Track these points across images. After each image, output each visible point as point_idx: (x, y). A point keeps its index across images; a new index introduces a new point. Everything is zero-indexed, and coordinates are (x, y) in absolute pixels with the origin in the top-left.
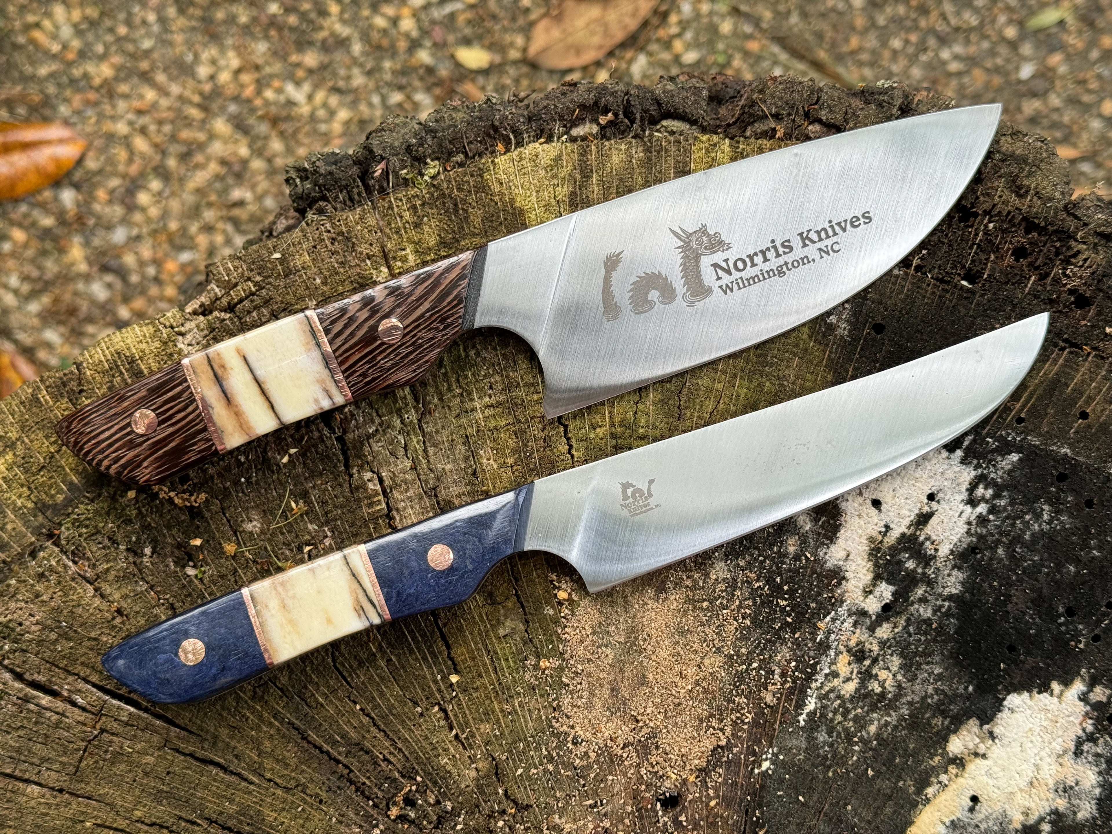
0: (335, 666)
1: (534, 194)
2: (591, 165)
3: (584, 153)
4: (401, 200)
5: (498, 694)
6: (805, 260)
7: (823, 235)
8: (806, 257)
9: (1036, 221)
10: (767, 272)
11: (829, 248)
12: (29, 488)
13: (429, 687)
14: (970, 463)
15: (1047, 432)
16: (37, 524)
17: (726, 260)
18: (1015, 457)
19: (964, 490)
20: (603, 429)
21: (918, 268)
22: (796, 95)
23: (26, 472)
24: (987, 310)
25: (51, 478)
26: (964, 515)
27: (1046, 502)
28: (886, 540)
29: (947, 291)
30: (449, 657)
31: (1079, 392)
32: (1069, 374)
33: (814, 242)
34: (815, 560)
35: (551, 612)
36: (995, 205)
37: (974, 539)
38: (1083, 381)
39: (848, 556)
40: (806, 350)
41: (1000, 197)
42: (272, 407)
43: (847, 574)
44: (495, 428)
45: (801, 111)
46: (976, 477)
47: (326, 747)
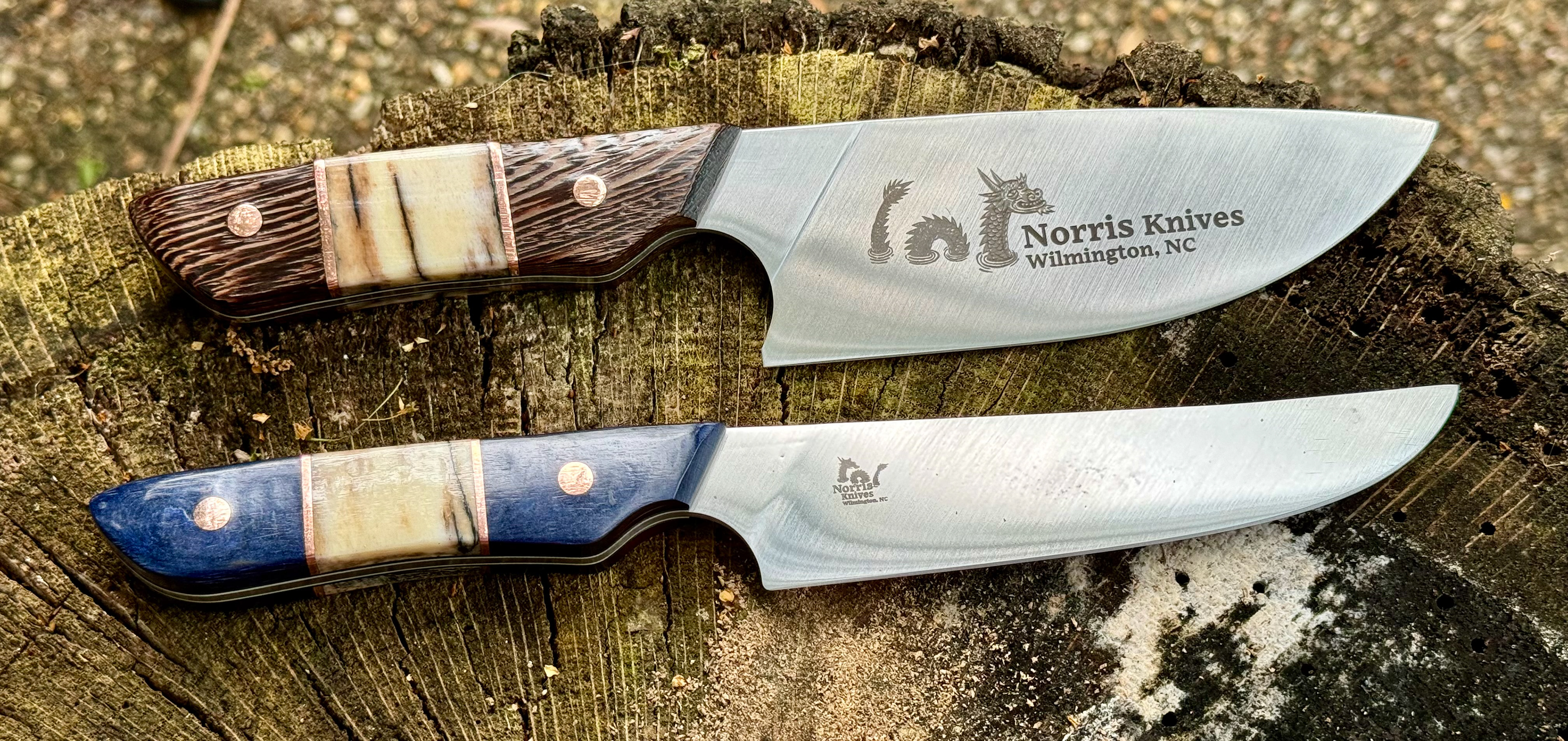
0: (394, 618)
1: (816, 105)
2: (896, 88)
3: (889, 73)
4: (646, 78)
5: (604, 708)
6: (1146, 251)
7: (1176, 225)
8: (1149, 247)
9: (1460, 275)
10: (1093, 253)
11: (1181, 243)
12: (70, 304)
13: (513, 675)
14: (1321, 553)
15: (1434, 538)
16: (64, 347)
17: (1043, 226)
18: (1384, 561)
19: (1306, 587)
20: (834, 401)
21: (1294, 300)
22: (1174, 65)
23: (73, 284)
24: (1377, 369)
25: (101, 297)
26: (1299, 619)
27: (1417, 628)
28: (1186, 628)
29: (1328, 335)
30: (552, 642)
31: (1485, 497)
32: (1475, 471)
33: (1162, 231)
34: (1083, 632)
35: (705, 616)
36: (1409, 245)
37: (1309, 654)
38: (1493, 485)
39: (1129, 637)
40: (1125, 365)
41: (1417, 236)
42: (412, 246)
43: (1123, 661)
44: (693, 368)
45: (1177, 83)
46: (1325, 574)
47: (350, 721)
